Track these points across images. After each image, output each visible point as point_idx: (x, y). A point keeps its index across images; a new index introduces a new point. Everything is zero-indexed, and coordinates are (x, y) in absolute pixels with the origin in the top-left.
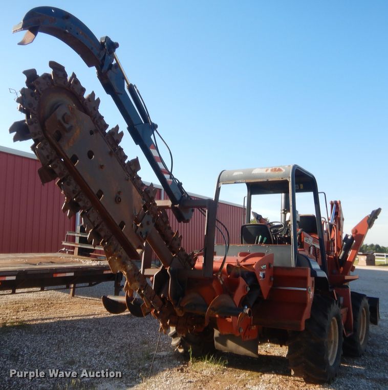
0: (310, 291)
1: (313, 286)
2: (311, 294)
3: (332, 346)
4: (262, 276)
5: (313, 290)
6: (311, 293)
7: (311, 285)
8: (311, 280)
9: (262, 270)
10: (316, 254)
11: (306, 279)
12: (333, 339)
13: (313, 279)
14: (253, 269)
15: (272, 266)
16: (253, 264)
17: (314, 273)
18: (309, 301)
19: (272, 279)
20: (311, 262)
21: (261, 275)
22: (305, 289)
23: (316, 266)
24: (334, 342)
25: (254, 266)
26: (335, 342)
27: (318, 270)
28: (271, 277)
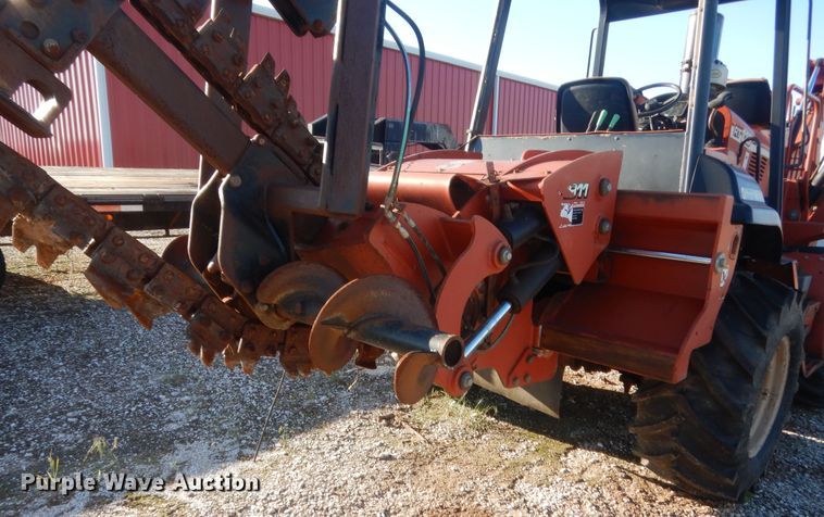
0: (721, 266)
1: (733, 251)
2: (724, 274)
3: (764, 403)
4: (570, 218)
5: (735, 262)
6: (726, 271)
7: (729, 248)
8: (729, 233)
9: (570, 199)
10: (757, 167)
11: (713, 228)
12: (769, 386)
13: (738, 229)
14: (537, 193)
15: (609, 187)
16: (539, 180)
17: (742, 213)
18: (713, 292)
19: (607, 227)
20: (740, 182)
21: (567, 213)
22: (707, 261)
23: (752, 193)
24: (772, 394)
25: (541, 185)
26: (774, 395)
27: (758, 205)
28: (603, 221)
